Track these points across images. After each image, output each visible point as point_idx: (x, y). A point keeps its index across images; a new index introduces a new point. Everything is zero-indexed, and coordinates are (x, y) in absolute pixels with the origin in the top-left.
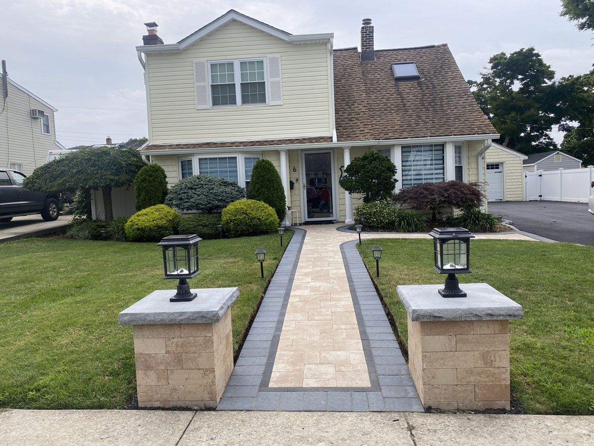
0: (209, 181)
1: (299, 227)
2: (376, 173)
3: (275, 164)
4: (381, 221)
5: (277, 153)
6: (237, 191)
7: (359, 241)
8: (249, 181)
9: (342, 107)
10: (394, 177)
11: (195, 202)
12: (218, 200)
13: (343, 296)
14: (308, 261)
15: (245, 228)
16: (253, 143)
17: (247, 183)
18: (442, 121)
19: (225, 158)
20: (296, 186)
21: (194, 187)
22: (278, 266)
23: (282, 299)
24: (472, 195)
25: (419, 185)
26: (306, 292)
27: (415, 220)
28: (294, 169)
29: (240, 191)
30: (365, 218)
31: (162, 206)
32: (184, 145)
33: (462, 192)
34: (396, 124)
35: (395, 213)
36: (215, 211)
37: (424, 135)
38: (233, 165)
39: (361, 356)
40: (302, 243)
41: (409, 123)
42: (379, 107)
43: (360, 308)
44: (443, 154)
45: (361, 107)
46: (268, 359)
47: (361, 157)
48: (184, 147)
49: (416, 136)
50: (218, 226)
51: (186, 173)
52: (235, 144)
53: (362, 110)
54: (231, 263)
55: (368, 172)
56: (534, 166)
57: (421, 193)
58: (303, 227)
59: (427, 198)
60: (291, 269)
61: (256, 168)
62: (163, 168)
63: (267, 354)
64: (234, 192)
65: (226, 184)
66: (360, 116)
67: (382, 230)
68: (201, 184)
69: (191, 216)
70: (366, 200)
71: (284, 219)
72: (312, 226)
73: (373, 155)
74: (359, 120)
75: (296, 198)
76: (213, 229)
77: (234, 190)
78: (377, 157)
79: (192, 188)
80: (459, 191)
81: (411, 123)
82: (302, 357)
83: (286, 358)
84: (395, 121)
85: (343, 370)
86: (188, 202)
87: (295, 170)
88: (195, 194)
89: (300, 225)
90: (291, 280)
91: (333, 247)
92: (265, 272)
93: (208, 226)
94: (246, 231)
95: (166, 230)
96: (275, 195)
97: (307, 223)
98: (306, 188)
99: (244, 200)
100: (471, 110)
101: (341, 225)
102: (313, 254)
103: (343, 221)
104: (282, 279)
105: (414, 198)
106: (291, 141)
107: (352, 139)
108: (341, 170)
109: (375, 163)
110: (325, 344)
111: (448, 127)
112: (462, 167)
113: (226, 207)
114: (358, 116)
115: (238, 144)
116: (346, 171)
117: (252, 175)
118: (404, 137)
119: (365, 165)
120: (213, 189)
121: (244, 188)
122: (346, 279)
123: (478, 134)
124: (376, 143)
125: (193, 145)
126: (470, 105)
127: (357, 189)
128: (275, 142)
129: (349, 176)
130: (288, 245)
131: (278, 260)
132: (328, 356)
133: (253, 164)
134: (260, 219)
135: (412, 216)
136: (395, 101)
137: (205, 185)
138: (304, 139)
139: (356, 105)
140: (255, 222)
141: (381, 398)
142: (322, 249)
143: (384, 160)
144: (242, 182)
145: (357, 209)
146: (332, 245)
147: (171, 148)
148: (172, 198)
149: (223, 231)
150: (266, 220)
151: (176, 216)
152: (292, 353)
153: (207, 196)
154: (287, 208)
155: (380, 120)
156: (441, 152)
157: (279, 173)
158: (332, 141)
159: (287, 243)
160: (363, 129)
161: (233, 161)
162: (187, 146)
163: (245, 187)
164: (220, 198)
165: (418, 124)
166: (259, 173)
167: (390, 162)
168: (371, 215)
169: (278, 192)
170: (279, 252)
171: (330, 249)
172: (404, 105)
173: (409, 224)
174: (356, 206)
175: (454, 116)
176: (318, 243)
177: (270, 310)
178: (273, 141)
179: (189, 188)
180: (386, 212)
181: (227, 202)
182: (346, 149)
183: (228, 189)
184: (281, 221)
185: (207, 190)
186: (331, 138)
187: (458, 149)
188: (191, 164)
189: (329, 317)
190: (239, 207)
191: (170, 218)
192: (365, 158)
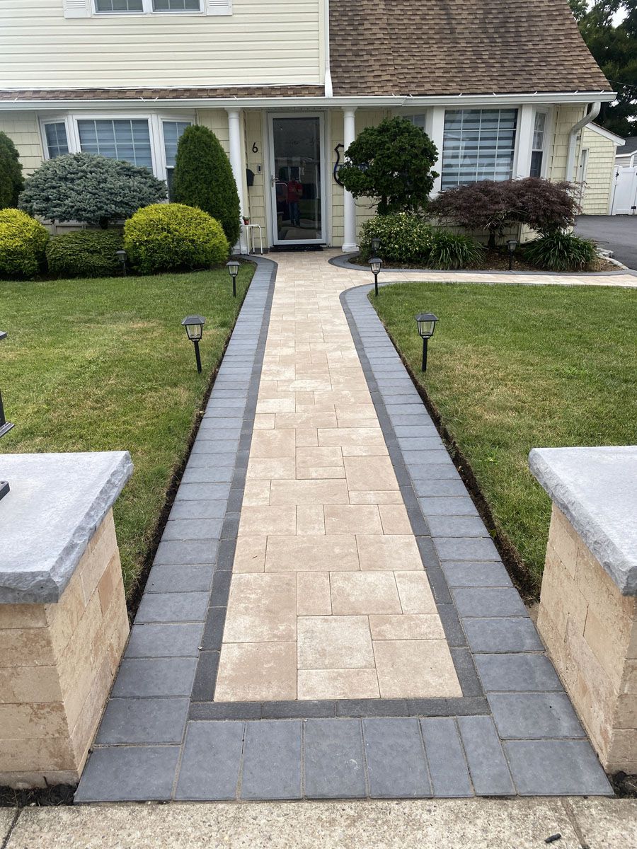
0: (98, 165)
1: (263, 256)
2: (403, 158)
3: (219, 135)
4: (407, 250)
5: (223, 114)
6: (150, 186)
7: (374, 286)
8: (173, 167)
9: (342, 27)
10: (432, 169)
11: (73, 207)
12: (116, 203)
13: (361, 416)
14: (286, 330)
15: (167, 257)
16: (178, 93)
17: (169, 171)
18: (518, 64)
19: (127, 122)
20: (257, 179)
21: (69, 176)
22: (229, 339)
23: (241, 421)
24: (562, 205)
25: (472, 184)
26: (287, 405)
27: (465, 248)
28: (254, 147)
29: (157, 186)
30: (381, 244)
31: (14, 211)
32: (48, 92)
33: (547, 200)
34: (438, 66)
35: (430, 235)
36: (113, 223)
37: (486, 90)
38: (141, 135)
39: (421, 587)
40: (271, 289)
41: (461, 65)
42: (408, 31)
43: (398, 447)
44: (515, 128)
45: (375, 29)
46: (213, 601)
47: (376, 127)
48: (48, 96)
49: (472, 91)
50: (118, 252)
51: (56, 149)
52: (145, 94)
53: (378, 36)
54: (139, 332)
55: (389, 157)
56: (630, 157)
57: (477, 200)
58: (270, 256)
59: (486, 209)
60: (255, 347)
61: (184, 142)
62: (9, 136)
63: (209, 583)
64: (145, 189)
65: (129, 172)
66: (375, 46)
67: (407, 265)
68: (82, 171)
69: (66, 231)
70: (383, 210)
71: (237, 240)
72: (285, 254)
73: (398, 123)
74: (371, 55)
75: (258, 202)
76: (109, 259)
77: (145, 184)
78: (405, 128)
79: (65, 179)
80: (541, 196)
81: (464, 66)
82: (289, 590)
83: (253, 596)
84: (436, 61)
85: (388, 637)
86: (60, 205)
87: (255, 149)
88: (73, 190)
89: (266, 251)
90: (257, 374)
91: (328, 298)
92: (204, 357)
93: (100, 253)
94: (169, 263)
95: (23, 258)
96: (220, 195)
97: (276, 249)
98: (275, 184)
99: (165, 204)
100: (569, 45)
101: (335, 254)
102: (293, 314)
103: (339, 245)
104: (237, 370)
105: (465, 208)
106: (249, 91)
107: (360, 92)
108: (338, 152)
109: (402, 140)
110: (337, 550)
111: (528, 77)
112: (542, 153)
113: (131, 217)
114: (371, 47)
115: (149, 94)
116: (348, 154)
117: (176, 156)
118: (452, 91)
119: (384, 143)
120: (105, 181)
121: (164, 181)
122: (361, 373)
123: (579, 91)
124: (403, 101)
125: (65, 92)
126: (567, 36)
127: (367, 189)
128: (218, 92)
129: (353, 164)
130: (246, 293)
131: (229, 325)
132: (348, 588)
133: (178, 135)
134: (193, 241)
135: (459, 241)
136: (437, 21)
137: (91, 172)
138: (272, 88)
139: (367, 25)
140: (184, 248)
141: (496, 741)
142: (309, 304)
143: (417, 134)
144: (160, 168)
145: (367, 226)
146: (325, 296)
147: (24, 98)
148: (31, 197)
149: (128, 261)
150: (206, 243)
151: (40, 232)
152: (267, 578)
153: (94, 194)
154: (242, 221)
155: (409, 58)
156: (511, 124)
157: (227, 154)
158: (323, 94)
159: (244, 289)
160: (379, 73)
161: (141, 127)
162: (54, 94)
163: (165, 178)
164: (119, 199)
165: (475, 69)
166: (190, 152)
167: (428, 139)
168: (390, 238)
169: (225, 191)
170: (231, 309)
171: (323, 303)
172: (453, 31)
173: (453, 255)
174: (363, 220)
175: (539, 55)
176: (300, 289)
177: (217, 451)
178: (215, 90)
179: (61, 179)
180: (416, 233)
181: (133, 207)
182: (349, 111)
183: (134, 182)
184: (233, 244)
185: (95, 183)
186: (322, 88)
187: (541, 119)
188: (64, 131)
189: (339, 471)
190: (155, 216)
191: (29, 235)
192: (383, 130)
